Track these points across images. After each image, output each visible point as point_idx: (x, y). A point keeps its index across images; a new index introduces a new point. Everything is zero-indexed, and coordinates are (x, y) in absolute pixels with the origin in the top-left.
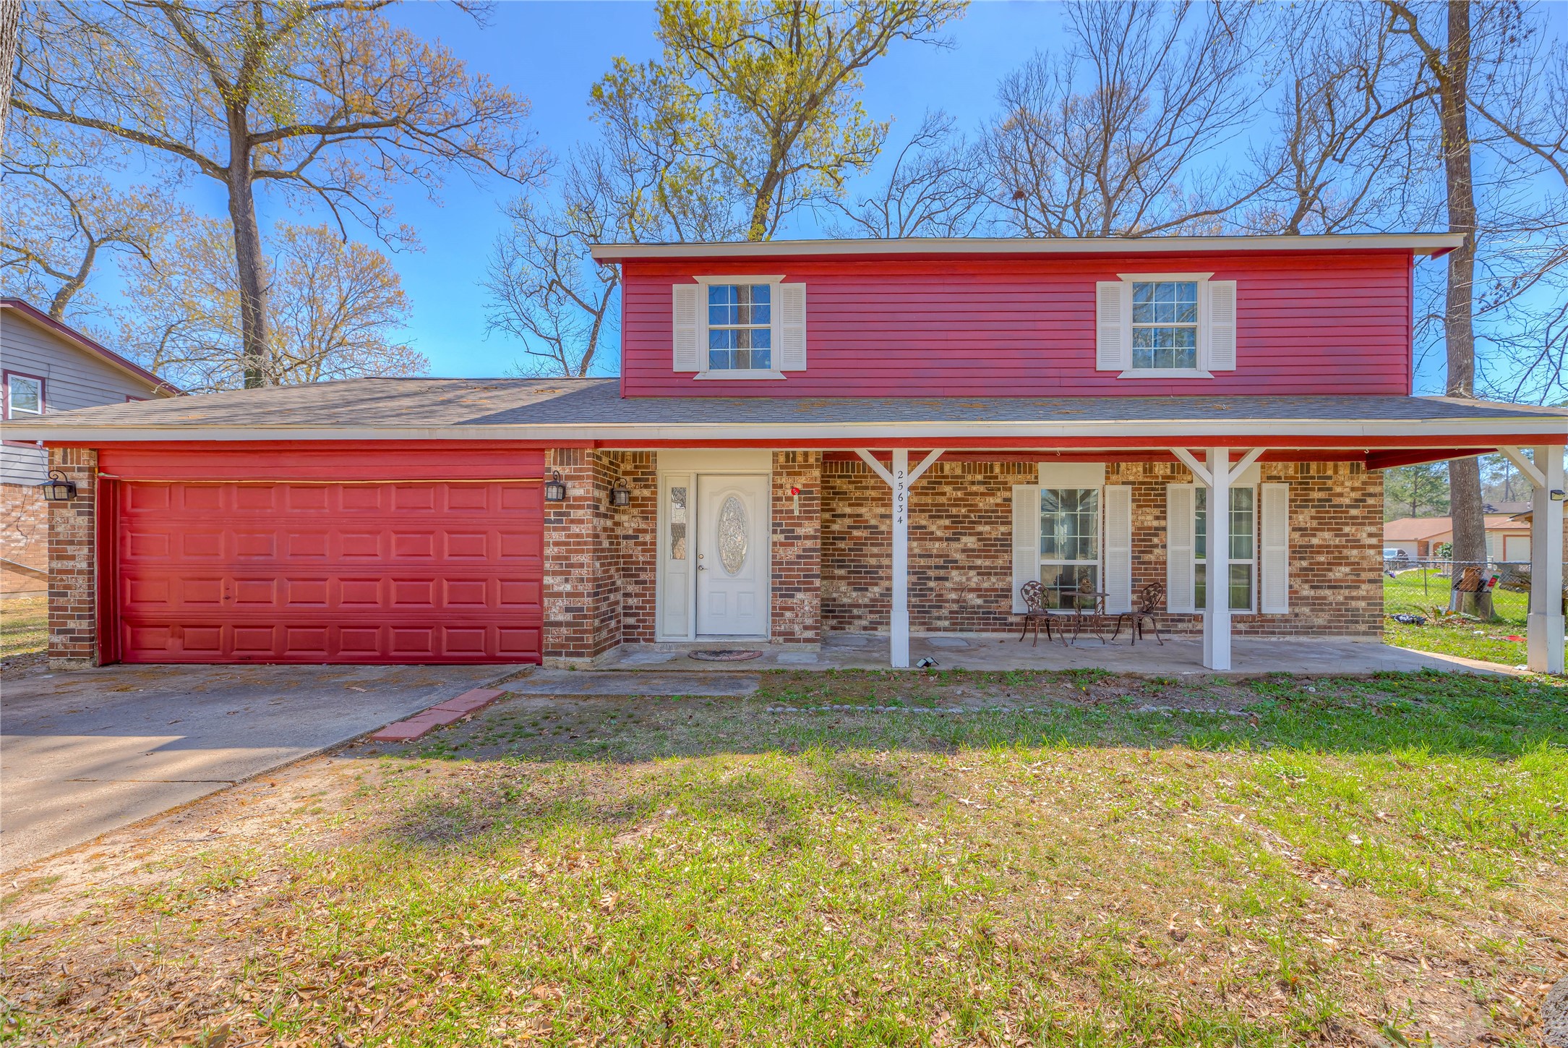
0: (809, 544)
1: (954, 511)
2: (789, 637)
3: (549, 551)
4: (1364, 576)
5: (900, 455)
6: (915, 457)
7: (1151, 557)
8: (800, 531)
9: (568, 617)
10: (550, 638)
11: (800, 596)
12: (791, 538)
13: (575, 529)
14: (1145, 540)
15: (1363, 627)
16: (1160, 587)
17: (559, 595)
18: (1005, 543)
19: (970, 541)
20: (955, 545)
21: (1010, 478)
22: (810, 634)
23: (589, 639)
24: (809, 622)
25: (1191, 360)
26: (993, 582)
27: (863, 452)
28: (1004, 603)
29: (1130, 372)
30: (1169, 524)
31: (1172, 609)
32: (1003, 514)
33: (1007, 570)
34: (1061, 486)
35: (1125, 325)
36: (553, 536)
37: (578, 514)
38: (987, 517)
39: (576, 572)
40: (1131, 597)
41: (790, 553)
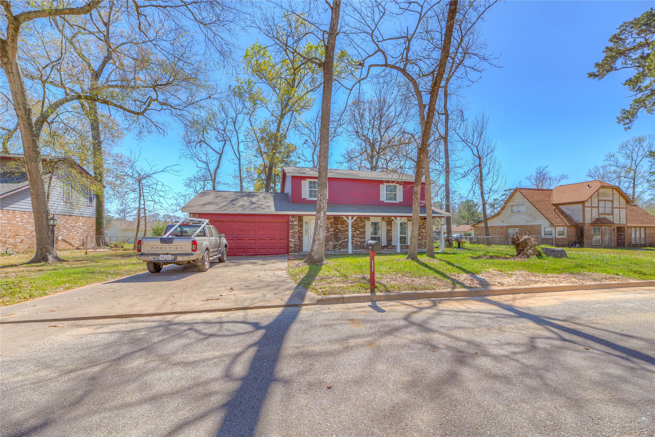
0: (332, 233)
1: (355, 226)
2: (328, 250)
3: (290, 234)
4: (424, 238)
5: (350, 218)
6: (352, 218)
7: (389, 235)
8: (330, 230)
9: (294, 246)
10: (290, 249)
11: (330, 242)
12: (328, 231)
13: (295, 230)
14: (389, 232)
15: (423, 247)
16: (391, 240)
17: (292, 242)
18: (364, 232)
19: (358, 232)
20: (355, 233)
21: (365, 220)
22: (332, 249)
23: (298, 250)
24: (332, 247)
25: (395, 199)
26: (362, 240)
27: (344, 217)
28: (364, 244)
29: (386, 201)
30: (393, 229)
31: (393, 244)
32: (364, 227)
33: (365, 238)
34: (374, 222)
35: (385, 192)
36: (291, 231)
37: (295, 227)
38: (361, 227)
39: (295, 238)
40: (386, 242)
41: (328, 234)
